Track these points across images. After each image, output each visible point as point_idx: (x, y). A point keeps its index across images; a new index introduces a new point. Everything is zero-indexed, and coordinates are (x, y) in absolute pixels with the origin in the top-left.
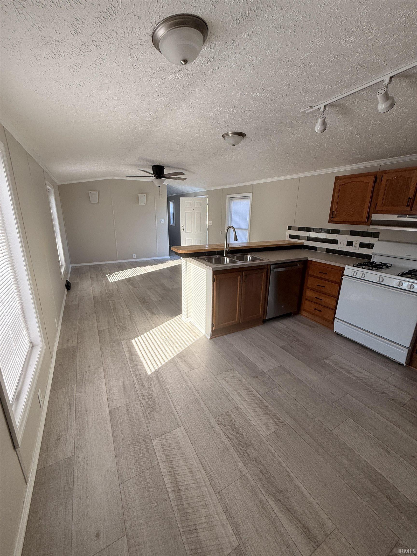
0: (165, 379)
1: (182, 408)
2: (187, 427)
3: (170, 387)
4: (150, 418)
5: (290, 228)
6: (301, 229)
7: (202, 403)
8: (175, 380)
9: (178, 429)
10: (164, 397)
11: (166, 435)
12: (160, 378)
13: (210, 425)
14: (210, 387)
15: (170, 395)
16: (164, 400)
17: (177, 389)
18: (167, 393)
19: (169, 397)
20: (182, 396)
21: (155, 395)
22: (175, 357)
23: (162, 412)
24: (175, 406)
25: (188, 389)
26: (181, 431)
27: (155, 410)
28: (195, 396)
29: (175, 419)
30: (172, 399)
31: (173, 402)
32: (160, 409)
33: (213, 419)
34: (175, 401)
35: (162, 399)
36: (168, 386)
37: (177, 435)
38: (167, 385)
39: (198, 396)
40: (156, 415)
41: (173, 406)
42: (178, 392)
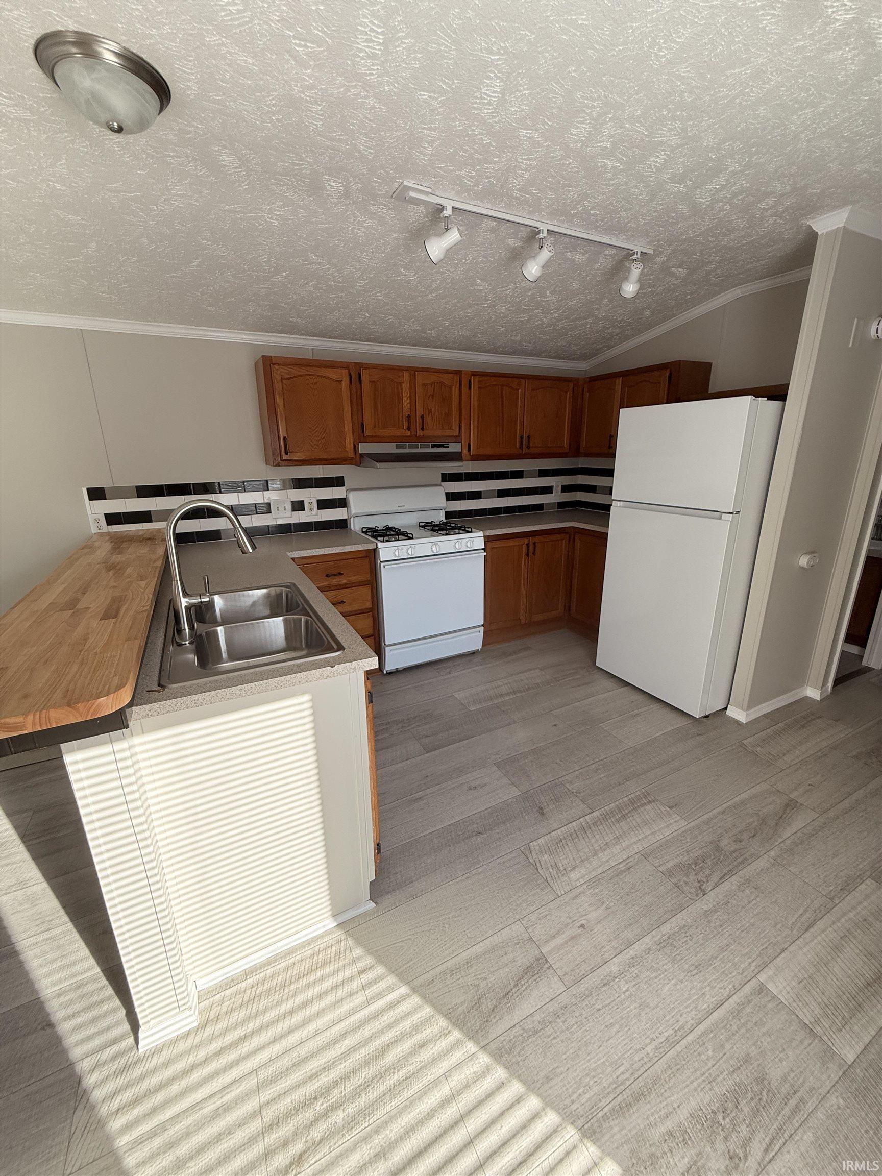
0: (622, 1069)
1: (706, 984)
2: (754, 964)
3: (648, 1041)
4: (795, 1093)
5: (96, 494)
6: (144, 492)
7: (666, 929)
8: (612, 1025)
9: (771, 986)
10: (699, 1054)
11: (807, 1022)
12: (620, 1099)
13: (716, 911)
14: (602, 908)
15: (679, 1033)
16: (710, 1053)
17: (647, 1010)
18: (678, 1048)
19: (690, 1038)
20: (667, 988)
21: (708, 1098)
22: (483, 1048)
23: (754, 1051)
24: (711, 1007)
25: (635, 970)
26: (771, 978)
27: (760, 1080)
28: (650, 949)
29: (749, 1002)
30: (693, 1022)
31: (699, 1016)
32: (747, 1059)
33: (698, 904)
34: (694, 1012)
35: (710, 1065)
36: (648, 1049)
37: (788, 988)
38: (644, 1053)
39: (647, 939)
40: (775, 1073)
41: (716, 1015)
42: (657, 1006)
